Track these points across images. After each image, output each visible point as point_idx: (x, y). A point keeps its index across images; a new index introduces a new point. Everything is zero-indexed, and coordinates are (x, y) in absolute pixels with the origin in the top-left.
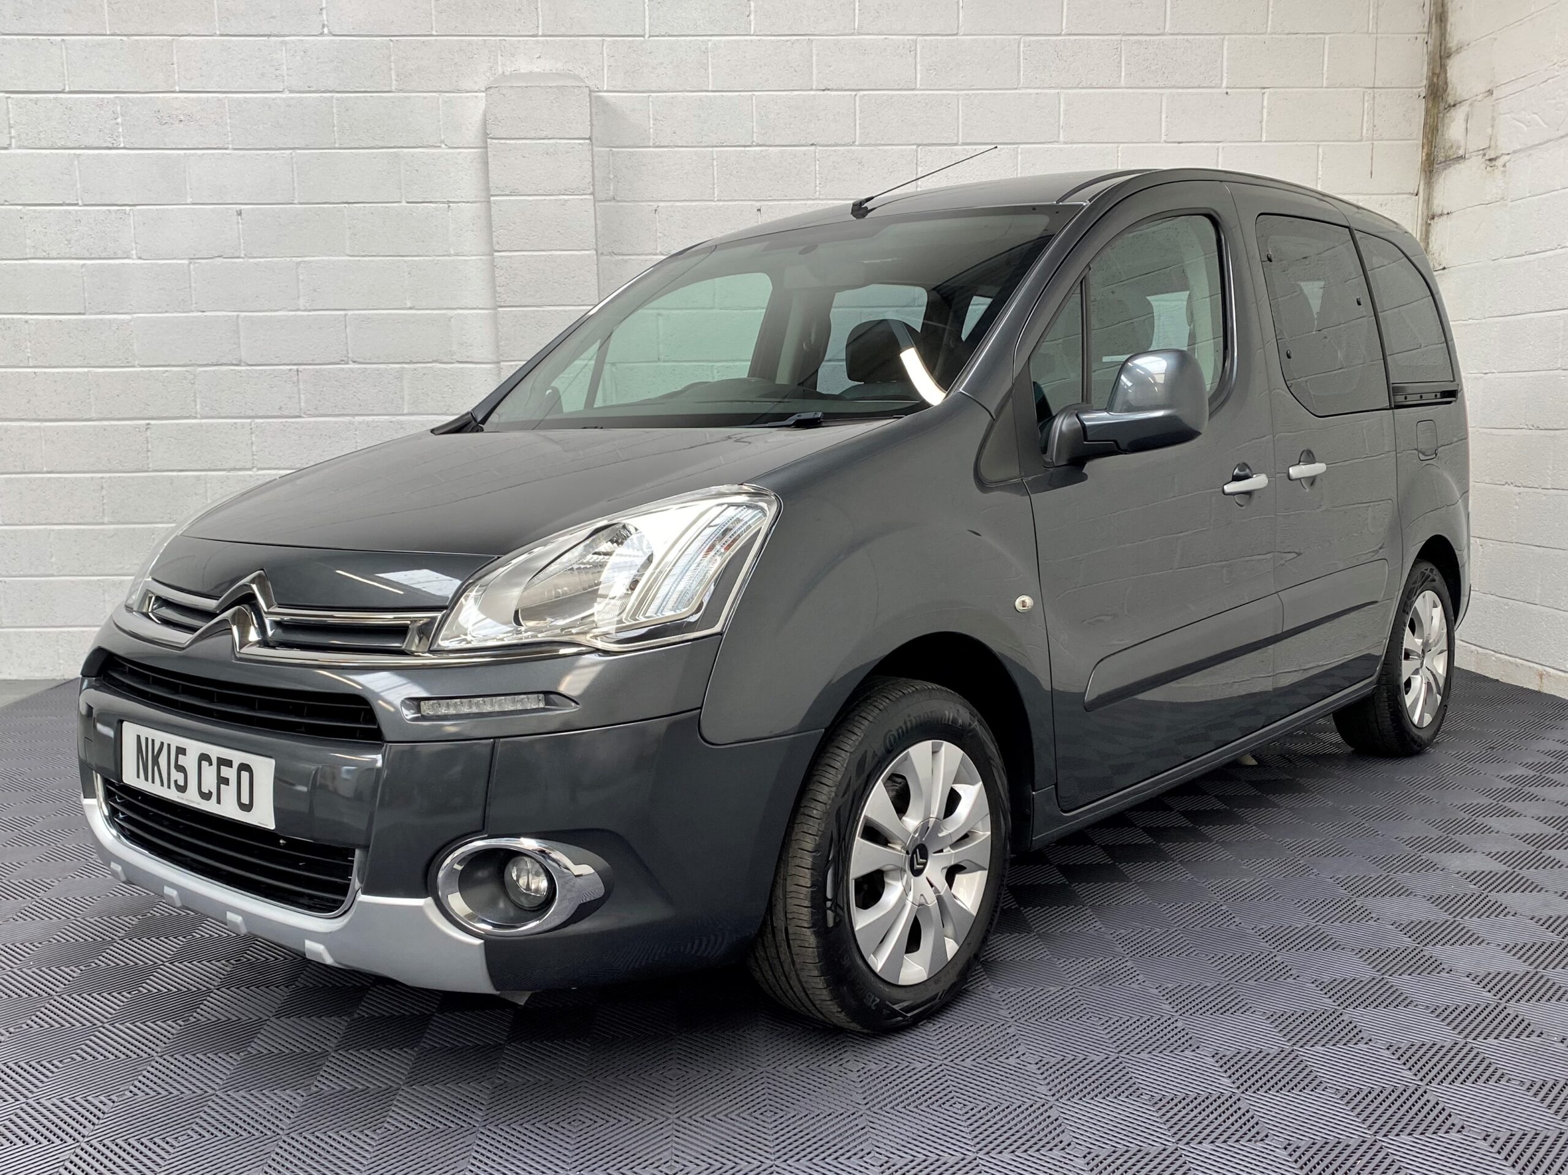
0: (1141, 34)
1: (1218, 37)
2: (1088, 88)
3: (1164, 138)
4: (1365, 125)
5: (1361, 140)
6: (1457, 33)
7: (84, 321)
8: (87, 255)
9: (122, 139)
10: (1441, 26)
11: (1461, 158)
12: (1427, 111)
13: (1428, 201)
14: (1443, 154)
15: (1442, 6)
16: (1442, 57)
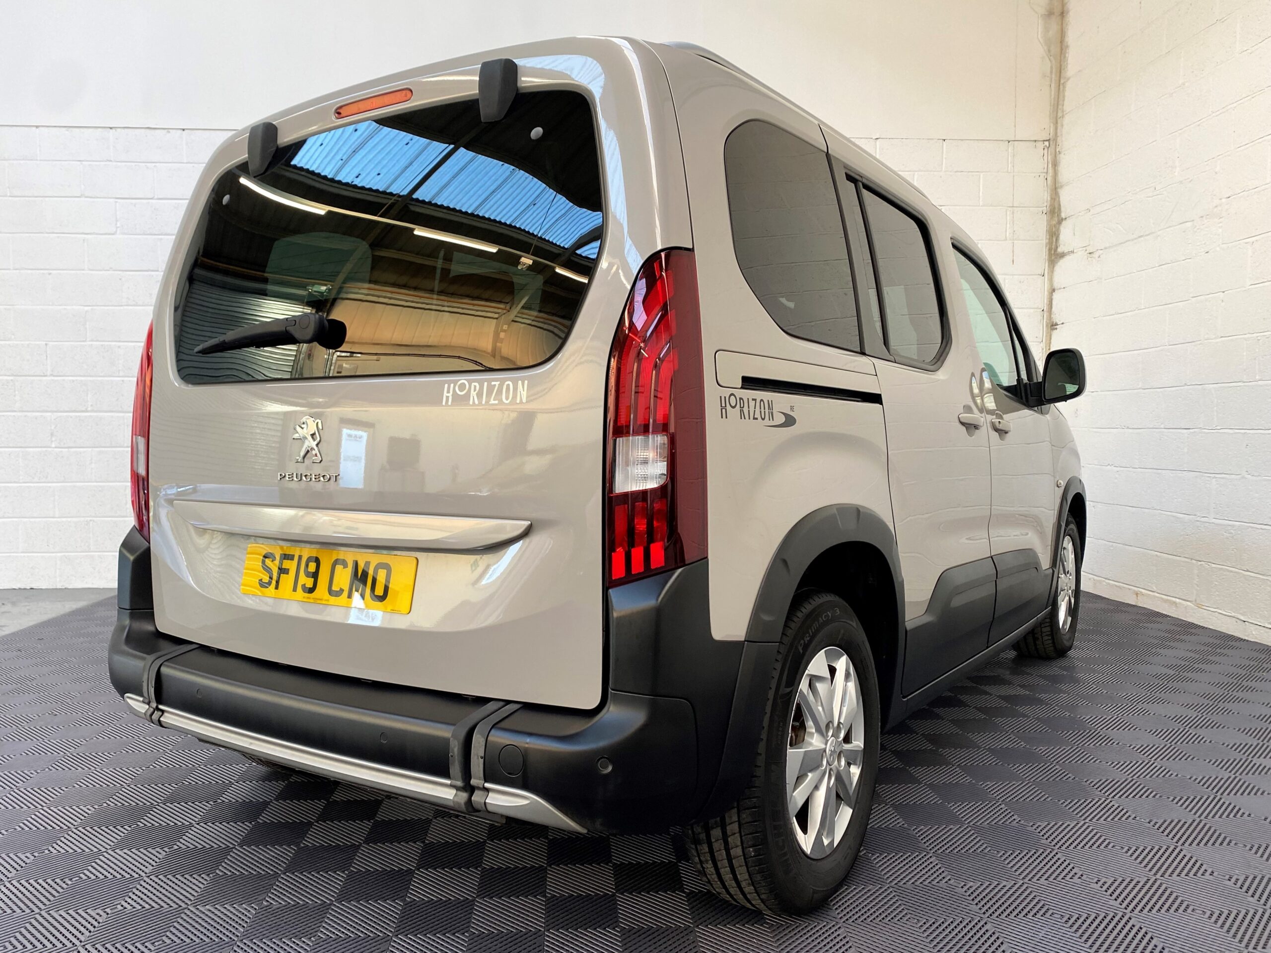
1: (910, 173)
4: (1008, 231)
5: (1006, 239)
6: (1065, 174)
11: (1072, 252)
12: (1049, 222)
13: (1051, 280)
14: (1060, 250)
15: (1055, 156)
16: (1056, 188)
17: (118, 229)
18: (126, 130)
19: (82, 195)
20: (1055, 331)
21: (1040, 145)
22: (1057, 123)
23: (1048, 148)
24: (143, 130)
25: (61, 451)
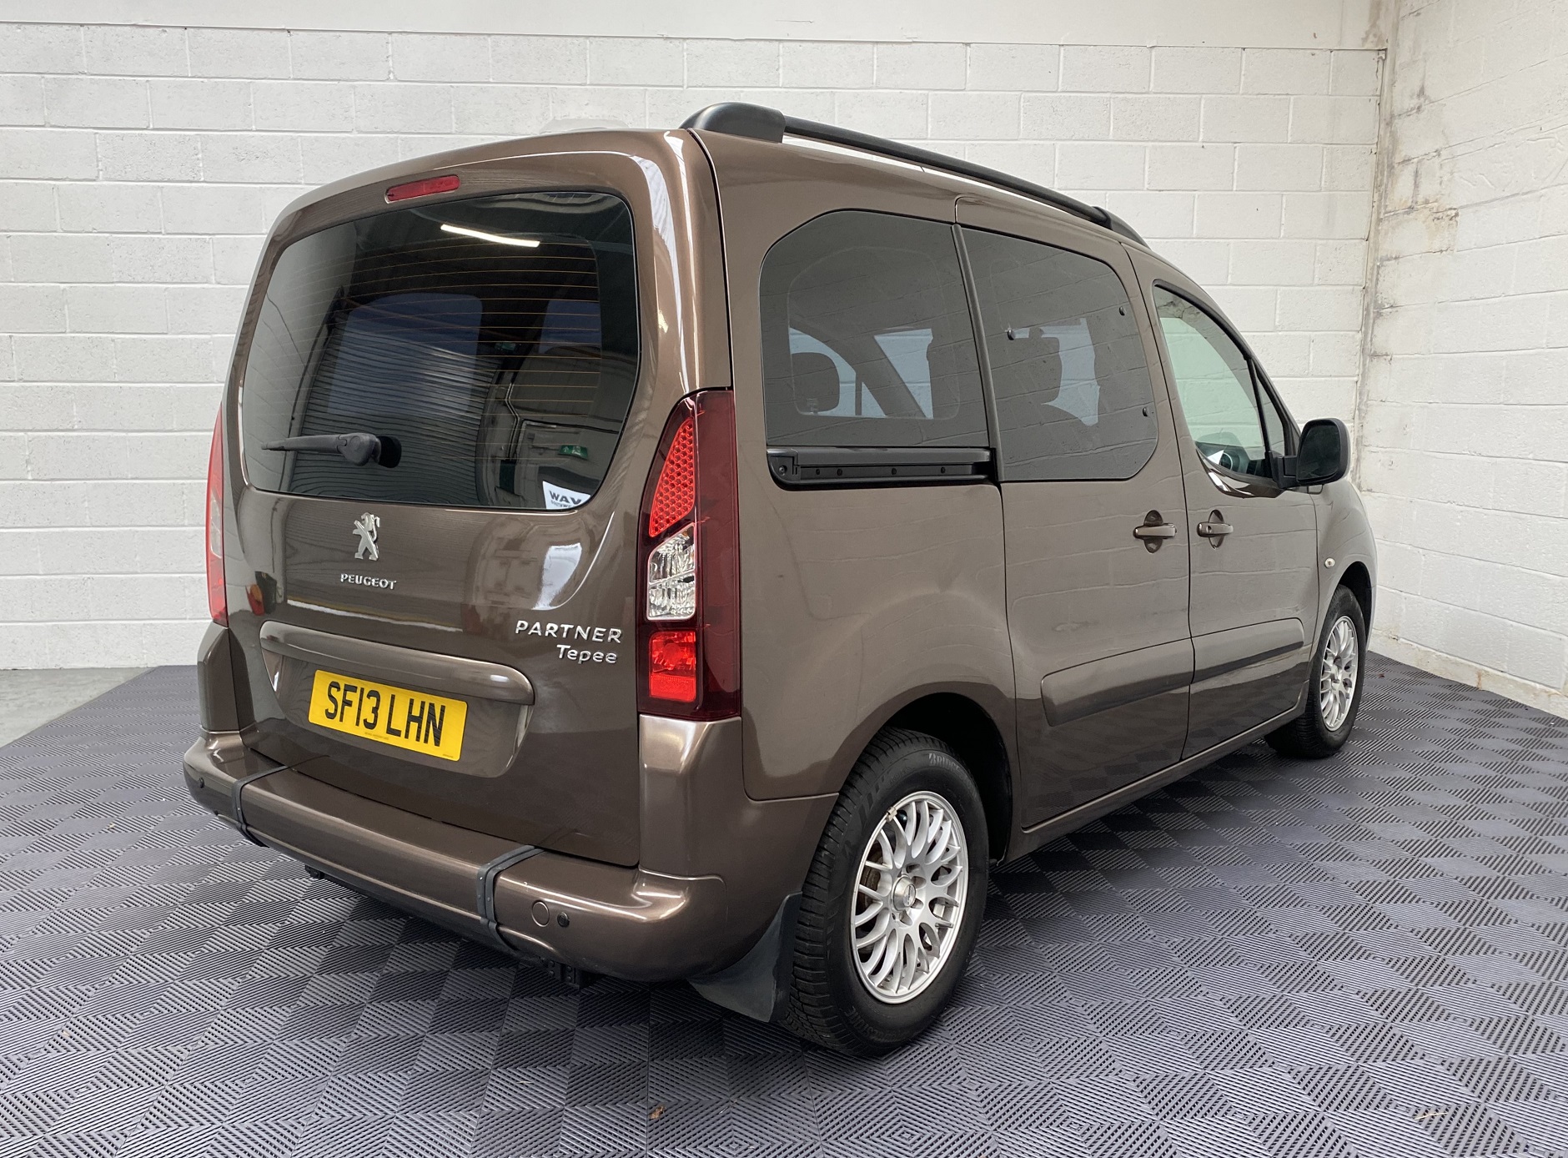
0: (1128, 93)
1: (1196, 96)
2: (1080, 140)
3: (1147, 186)
4: (1323, 178)
7: (167, 341)
8: (169, 280)
9: (202, 174)
12: (1378, 165)
13: (1378, 246)
16: (1391, 119)
18: (102, 27)
19: (45, 122)
21: (1374, 55)
22: (1398, 24)
23: (1384, 60)
24: (128, 28)
25: (42, 485)
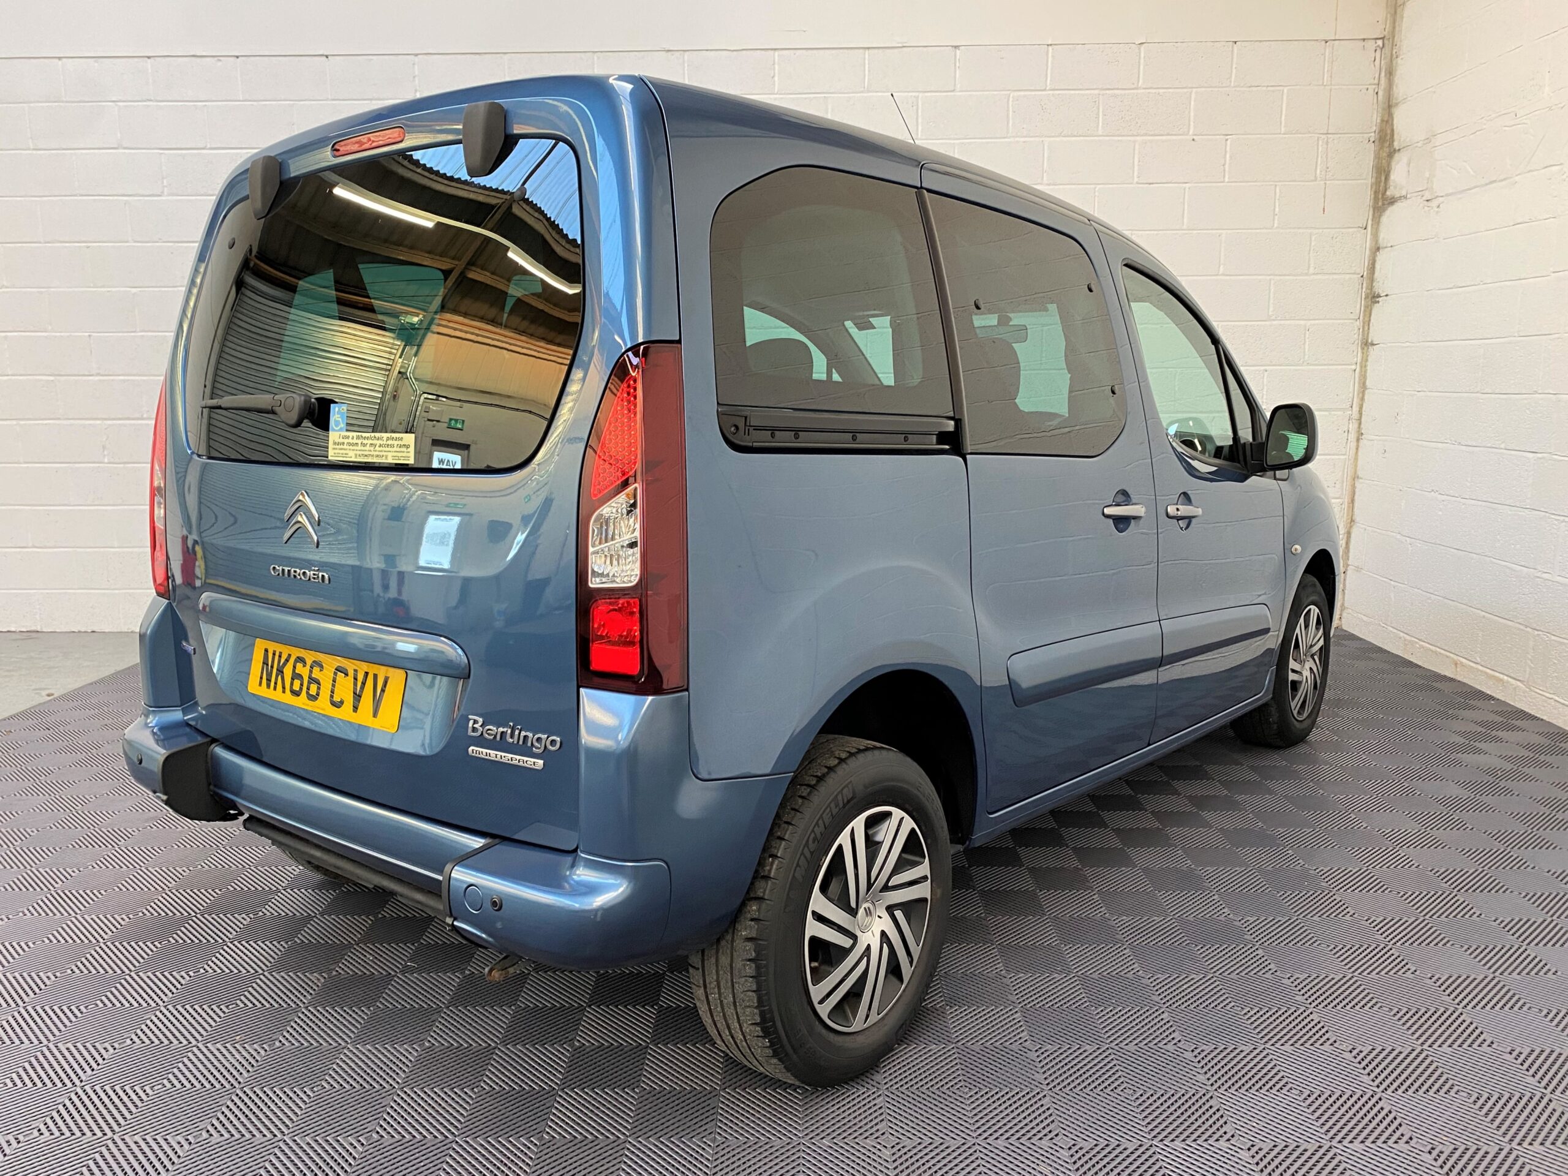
0: (1118, 89)
1: (1185, 90)
2: (1068, 136)
3: (1136, 180)
4: (1319, 167)
5: (1315, 180)
6: (1402, 86)
10: (1390, 80)
11: (1405, 197)
12: (1377, 153)
14: (1388, 193)
15: (1391, 61)
16: (1390, 106)
17: (166, 189)
18: (166, 59)
19: (118, 146)
20: (1377, 305)
21: (1371, 45)
22: (1395, 12)
23: (1382, 49)
